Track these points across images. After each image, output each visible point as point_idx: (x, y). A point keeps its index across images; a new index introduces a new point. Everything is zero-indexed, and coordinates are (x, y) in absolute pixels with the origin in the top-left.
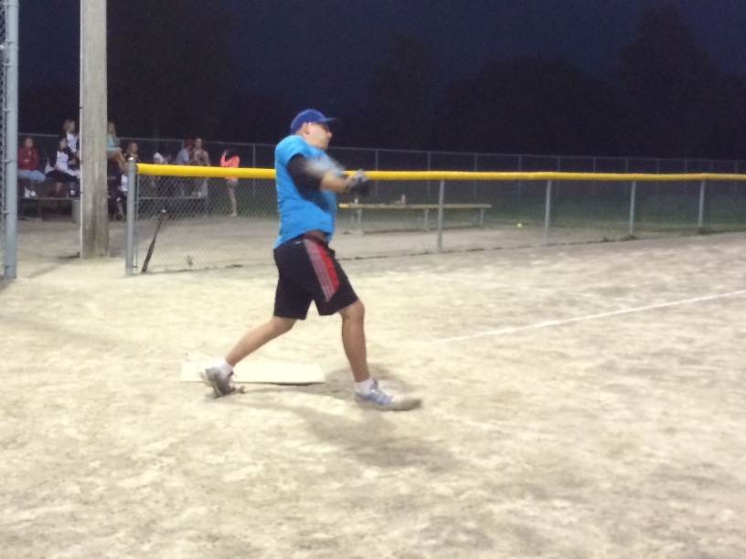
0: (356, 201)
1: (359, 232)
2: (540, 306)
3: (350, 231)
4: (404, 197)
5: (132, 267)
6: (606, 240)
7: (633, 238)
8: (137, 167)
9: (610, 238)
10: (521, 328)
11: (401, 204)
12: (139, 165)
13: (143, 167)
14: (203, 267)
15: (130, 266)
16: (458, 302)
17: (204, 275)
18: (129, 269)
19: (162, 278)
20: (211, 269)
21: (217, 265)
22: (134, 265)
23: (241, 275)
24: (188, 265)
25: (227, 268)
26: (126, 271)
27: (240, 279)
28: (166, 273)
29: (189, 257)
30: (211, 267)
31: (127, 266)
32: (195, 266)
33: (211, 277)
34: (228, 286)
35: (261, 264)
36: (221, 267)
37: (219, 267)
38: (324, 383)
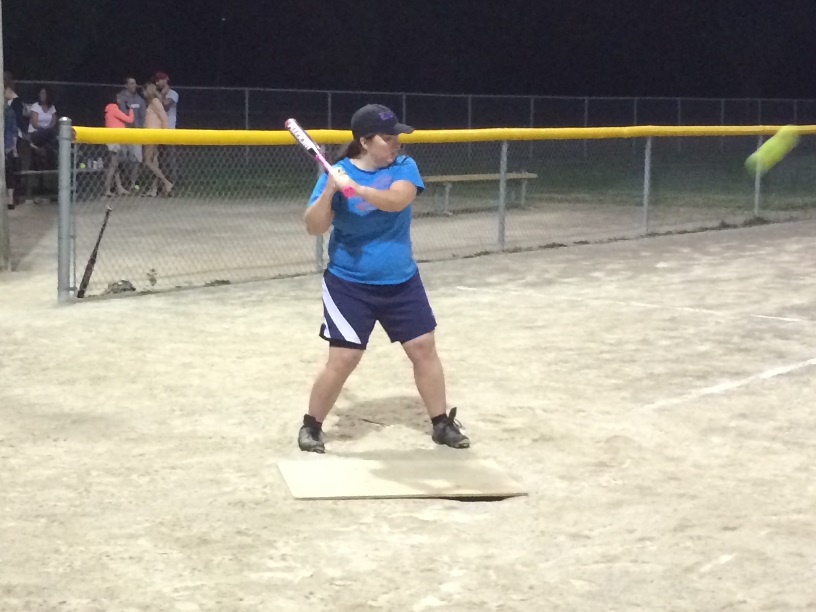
5: (69, 289)
6: (724, 226)
14: (173, 287)
15: (63, 286)
17: (183, 300)
18: (64, 293)
19: (120, 306)
20: (185, 288)
21: (191, 283)
22: (71, 286)
23: (240, 297)
24: (148, 283)
25: (207, 285)
26: (59, 295)
27: (244, 305)
28: (121, 297)
29: (153, 270)
30: (183, 285)
31: (58, 288)
32: (161, 284)
33: (195, 302)
34: (235, 317)
35: (257, 279)
36: (199, 284)
37: (196, 284)
38: (526, 494)
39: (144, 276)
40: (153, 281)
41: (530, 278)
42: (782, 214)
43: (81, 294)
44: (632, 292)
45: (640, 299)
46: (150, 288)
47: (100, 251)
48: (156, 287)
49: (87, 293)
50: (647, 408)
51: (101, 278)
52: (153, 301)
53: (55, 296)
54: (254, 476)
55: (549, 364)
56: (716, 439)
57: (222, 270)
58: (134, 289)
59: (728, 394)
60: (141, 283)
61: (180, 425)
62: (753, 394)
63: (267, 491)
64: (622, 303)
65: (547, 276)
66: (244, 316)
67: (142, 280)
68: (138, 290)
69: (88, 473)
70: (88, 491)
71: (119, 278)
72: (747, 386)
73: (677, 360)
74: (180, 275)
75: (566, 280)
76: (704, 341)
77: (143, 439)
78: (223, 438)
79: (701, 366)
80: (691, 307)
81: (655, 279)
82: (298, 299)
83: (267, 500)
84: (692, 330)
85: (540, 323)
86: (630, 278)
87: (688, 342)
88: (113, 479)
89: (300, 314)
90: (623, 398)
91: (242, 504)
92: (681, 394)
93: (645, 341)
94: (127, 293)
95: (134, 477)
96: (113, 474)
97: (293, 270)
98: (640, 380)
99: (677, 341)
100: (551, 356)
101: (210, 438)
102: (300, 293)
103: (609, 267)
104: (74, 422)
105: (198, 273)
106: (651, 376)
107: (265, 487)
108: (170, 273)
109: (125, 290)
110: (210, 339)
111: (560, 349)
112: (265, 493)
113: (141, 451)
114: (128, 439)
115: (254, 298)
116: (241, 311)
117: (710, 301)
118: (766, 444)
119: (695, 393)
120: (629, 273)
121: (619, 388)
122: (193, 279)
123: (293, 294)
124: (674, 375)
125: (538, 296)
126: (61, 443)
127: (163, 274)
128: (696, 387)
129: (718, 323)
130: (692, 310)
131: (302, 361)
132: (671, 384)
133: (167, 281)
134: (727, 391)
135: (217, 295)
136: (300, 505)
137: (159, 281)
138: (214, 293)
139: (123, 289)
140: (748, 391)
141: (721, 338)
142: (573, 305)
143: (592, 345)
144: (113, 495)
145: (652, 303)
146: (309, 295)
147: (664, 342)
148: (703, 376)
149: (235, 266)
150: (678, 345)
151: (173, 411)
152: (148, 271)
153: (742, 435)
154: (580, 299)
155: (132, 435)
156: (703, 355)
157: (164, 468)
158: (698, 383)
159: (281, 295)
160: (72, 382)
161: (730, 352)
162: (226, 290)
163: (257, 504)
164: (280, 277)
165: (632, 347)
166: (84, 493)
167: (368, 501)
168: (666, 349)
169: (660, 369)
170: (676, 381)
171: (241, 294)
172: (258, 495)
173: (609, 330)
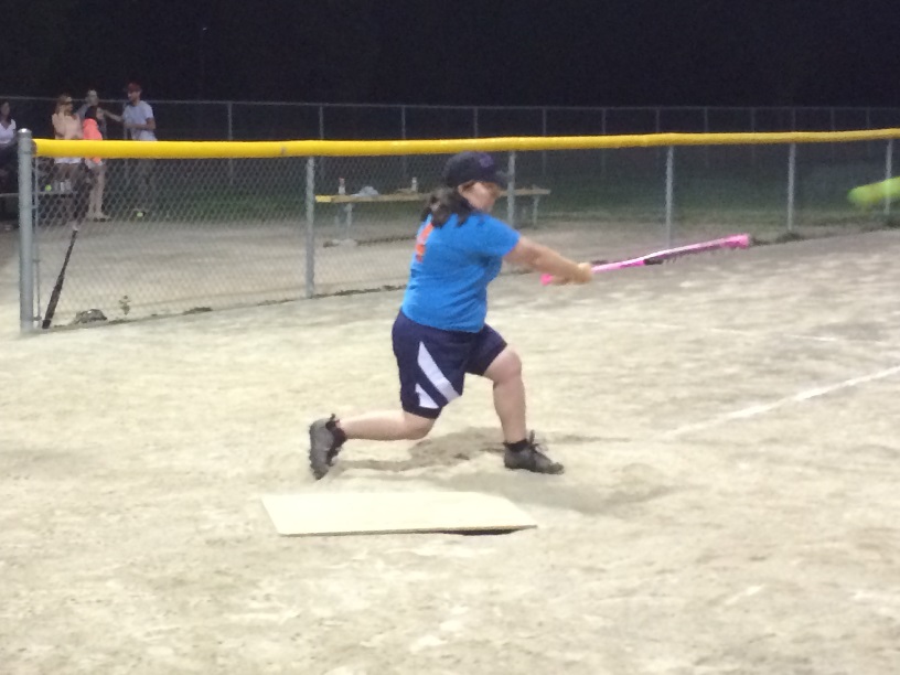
0: (342, 190)
1: (349, 242)
2: (767, 361)
3: (335, 241)
4: (414, 181)
5: (33, 319)
6: (756, 242)
7: (794, 237)
8: (34, 144)
9: (762, 237)
10: (775, 405)
11: (413, 193)
12: (36, 140)
13: (43, 144)
14: (148, 315)
15: (26, 316)
16: (630, 361)
17: (160, 329)
18: (27, 324)
19: (90, 336)
20: (161, 317)
21: (168, 310)
22: (36, 315)
23: (223, 325)
24: (121, 311)
25: (186, 313)
26: (22, 326)
27: (227, 333)
28: (91, 327)
29: (126, 297)
30: (160, 313)
31: (22, 318)
32: (134, 313)
33: (173, 331)
34: (217, 346)
35: (240, 306)
36: (177, 312)
37: (173, 312)
38: (535, 527)
39: (117, 305)
40: (126, 309)
41: (541, 300)
42: (819, 230)
43: (46, 324)
44: (654, 313)
45: (663, 320)
46: (122, 316)
47: (66, 276)
48: (129, 316)
49: (54, 323)
50: (669, 435)
51: (67, 307)
52: (126, 331)
53: (17, 328)
54: (236, 512)
55: (563, 389)
56: (743, 466)
57: (203, 297)
58: (105, 319)
59: (757, 418)
60: (112, 312)
61: (153, 460)
62: (785, 417)
63: (250, 527)
64: (643, 325)
65: (561, 298)
66: (226, 344)
67: (115, 309)
68: (110, 319)
69: (52, 512)
70: (51, 532)
71: (87, 308)
72: (778, 410)
73: (703, 383)
74: (157, 303)
75: (582, 301)
76: (732, 363)
77: (112, 476)
78: (202, 473)
79: (729, 389)
80: (717, 327)
81: (680, 299)
82: (285, 325)
83: (249, 538)
84: (718, 352)
85: (552, 347)
86: (653, 298)
87: (715, 364)
88: (79, 519)
89: (289, 342)
90: (643, 425)
91: (222, 542)
92: (706, 419)
93: (667, 364)
94: (98, 322)
95: (103, 515)
96: (80, 514)
97: (281, 296)
98: (661, 404)
99: (701, 363)
100: (564, 381)
101: (188, 473)
102: (289, 320)
103: (630, 287)
104: (36, 459)
105: (177, 300)
106: (673, 400)
107: (247, 524)
108: (145, 301)
109: (95, 319)
110: (189, 370)
111: (574, 374)
112: (247, 530)
113: (110, 488)
114: (96, 476)
115: (238, 326)
116: (225, 339)
117: (739, 321)
118: (799, 469)
119: (721, 418)
120: (650, 294)
121: (639, 414)
122: (170, 306)
123: (280, 320)
124: (699, 399)
125: (550, 319)
126: (23, 481)
127: (137, 302)
128: (722, 411)
129: (747, 344)
130: (719, 331)
131: (290, 391)
132: (695, 409)
133: (141, 309)
134: (756, 414)
135: (197, 323)
136: (285, 543)
137: (132, 310)
138: (193, 320)
139: (93, 319)
140: (779, 415)
141: (752, 359)
142: (589, 327)
143: (609, 369)
144: (79, 535)
145: (676, 324)
146: (298, 321)
147: (688, 365)
148: (731, 400)
149: (217, 291)
150: (703, 368)
151: (147, 445)
152: (119, 298)
153: (773, 460)
154: (596, 321)
155: (101, 472)
156: (731, 378)
157: (137, 506)
158: (725, 407)
159: (267, 322)
160: (35, 417)
161: (761, 374)
162: (207, 318)
163: (239, 541)
164: (268, 303)
165: (654, 370)
166: (48, 534)
167: (360, 537)
168: (690, 371)
169: (683, 393)
170: (701, 405)
171: (223, 322)
172: (240, 532)
173: (628, 352)
